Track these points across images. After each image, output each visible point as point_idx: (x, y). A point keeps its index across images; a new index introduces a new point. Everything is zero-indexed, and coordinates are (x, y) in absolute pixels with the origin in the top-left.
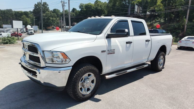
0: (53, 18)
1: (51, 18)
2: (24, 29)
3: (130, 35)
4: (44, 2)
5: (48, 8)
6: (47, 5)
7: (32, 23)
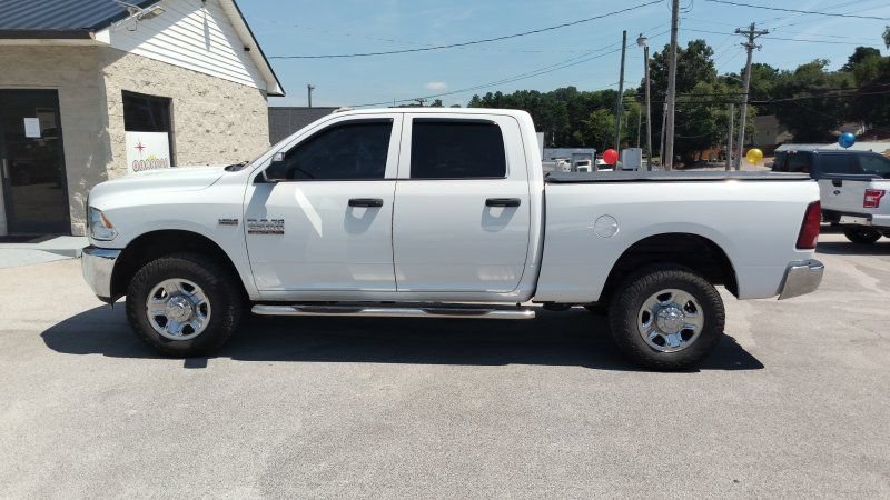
0: (723, 107)
1: (716, 112)
2: (586, 163)
3: (386, 177)
4: (694, 41)
5: (711, 64)
6: (708, 52)
7: (629, 138)
